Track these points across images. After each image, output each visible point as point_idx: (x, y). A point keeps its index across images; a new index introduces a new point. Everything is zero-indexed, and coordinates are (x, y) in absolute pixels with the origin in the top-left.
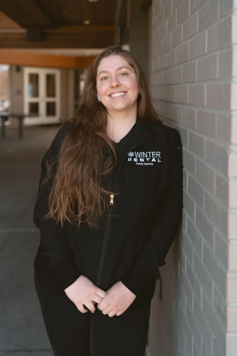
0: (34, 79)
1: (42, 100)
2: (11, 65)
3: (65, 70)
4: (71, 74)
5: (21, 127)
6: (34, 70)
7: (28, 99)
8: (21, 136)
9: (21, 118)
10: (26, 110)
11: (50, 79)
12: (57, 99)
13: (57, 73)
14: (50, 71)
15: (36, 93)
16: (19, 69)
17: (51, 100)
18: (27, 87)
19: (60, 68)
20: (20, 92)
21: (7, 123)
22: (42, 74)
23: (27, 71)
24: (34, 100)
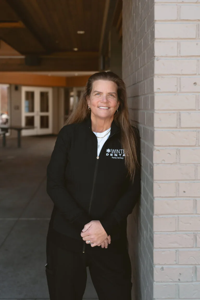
0: (30, 96)
1: (37, 114)
2: (10, 85)
3: (56, 89)
4: (62, 92)
5: (20, 138)
6: (30, 89)
7: (25, 113)
8: (19, 145)
9: (19, 130)
10: (23, 124)
11: (44, 96)
12: (50, 114)
13: (50, 91)
14: (44, 90)
15: (31, 109)
16: (17, 88)
17: (44, 114)
18: (24, 103)
19: (53, 87)
20: (18, 108)
21: (7, 134)
22: (37, 91)
23: (24, 89)
24: (30, 114)
